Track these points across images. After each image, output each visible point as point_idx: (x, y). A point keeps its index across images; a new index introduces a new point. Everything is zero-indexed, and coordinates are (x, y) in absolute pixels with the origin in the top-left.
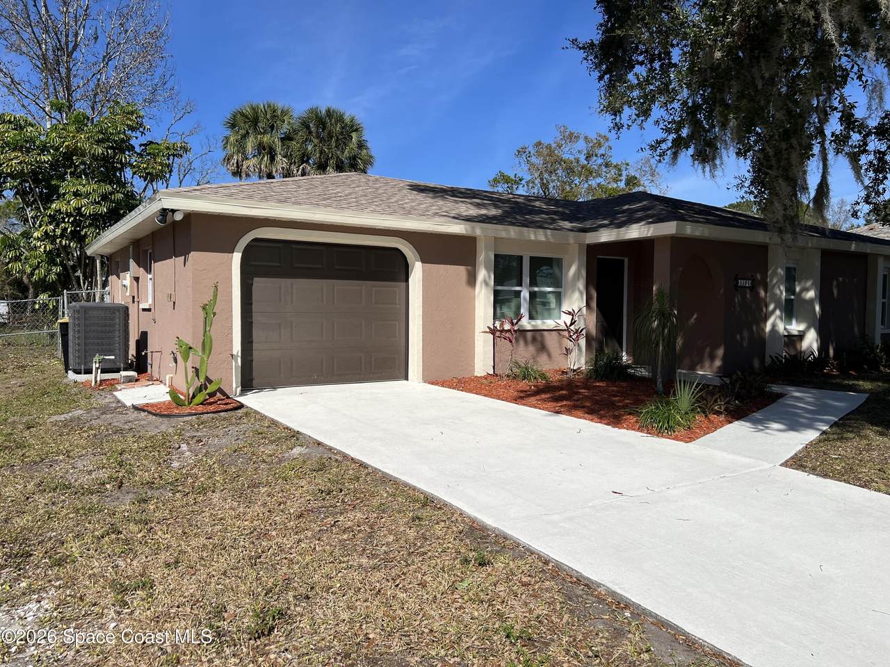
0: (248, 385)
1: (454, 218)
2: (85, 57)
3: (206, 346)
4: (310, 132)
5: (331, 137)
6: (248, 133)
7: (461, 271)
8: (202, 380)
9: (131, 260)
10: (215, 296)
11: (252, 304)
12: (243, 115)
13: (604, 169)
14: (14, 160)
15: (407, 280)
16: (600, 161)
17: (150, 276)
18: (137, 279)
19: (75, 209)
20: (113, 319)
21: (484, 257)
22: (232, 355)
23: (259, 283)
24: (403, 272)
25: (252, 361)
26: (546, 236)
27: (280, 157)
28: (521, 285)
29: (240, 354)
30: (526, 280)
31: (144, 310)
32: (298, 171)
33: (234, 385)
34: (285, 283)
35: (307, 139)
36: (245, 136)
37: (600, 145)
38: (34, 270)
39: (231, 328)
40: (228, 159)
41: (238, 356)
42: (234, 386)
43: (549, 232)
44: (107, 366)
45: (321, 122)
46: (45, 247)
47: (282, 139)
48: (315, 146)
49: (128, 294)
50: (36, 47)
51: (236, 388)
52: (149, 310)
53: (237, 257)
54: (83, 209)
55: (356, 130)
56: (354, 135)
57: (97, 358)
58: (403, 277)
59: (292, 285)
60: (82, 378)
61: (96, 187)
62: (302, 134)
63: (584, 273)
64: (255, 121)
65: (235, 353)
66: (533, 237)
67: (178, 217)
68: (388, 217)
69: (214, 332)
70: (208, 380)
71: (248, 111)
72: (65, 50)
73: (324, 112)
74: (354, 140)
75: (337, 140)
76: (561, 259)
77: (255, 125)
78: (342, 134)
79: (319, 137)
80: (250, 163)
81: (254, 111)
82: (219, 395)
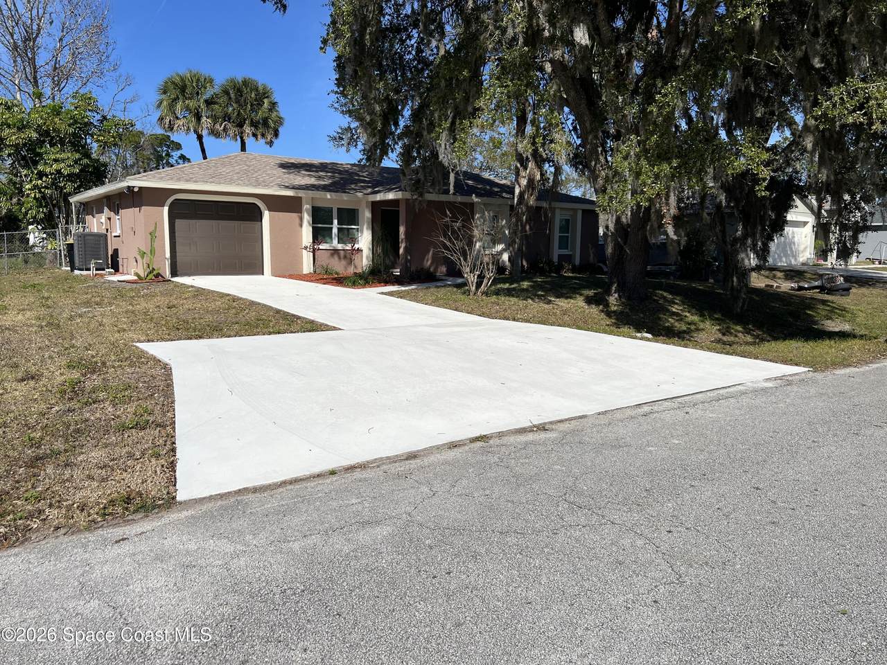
0: (174, 273)
2: (46, 44)
3: (152, 252)
4: (230, 98)
5: (247, 103)
6: (178, 97)
7: (295, 215)
8: (151, 268)
9: (105, 208)
10: (156, 228)
12: (173, 83)
14: (12, 137)
15: (261, 221)
17: (117, 217)
18: (109, 219)
19: (56, 170)
20: (100, 241)
21: (307, 207)
22: (166, 258)
23: (178, 222)
24: (259, 217)
25: (176, 261)
27: (205, 118)
28: (332, 224)
30: (336, 221)
31: (115, 236)
32: (220, 127)
33: (168, 274)
34: (192, 222)
35: (228, 104)
36: (176, 100)
38: (28, 211)
39: (164, 244)
40: (161, 119)
41: (169, 258)
44: (98, 267)
45: (239, 91)
46: (35, 195)
47: (206, 103)
48: (234, 110)
49: (104, 227)
50: (8, 37)
52: (119, 236)
53: (166, 209)
54: (63, 170)
55: (268, 97)
56: (266, 101)
57: (93, 261)
58: (260, 219)
59: (196, 223)
60: (85, 273)
61: (69, 155)
62: (223, 99)
64: (183, 89)
67: (136, 190)
69: (155, 245)
70: (154, 269)
71: (178, 80)
72: (30, 38)
73: (240, 81)
74: (266, 105)
75: (252, 105)
76: (358, 210)
77: (184, 91)
78: (256, 100)
79: (237, 102)
80: (180, 122)
81: (182, 79)
82: (160, 277)
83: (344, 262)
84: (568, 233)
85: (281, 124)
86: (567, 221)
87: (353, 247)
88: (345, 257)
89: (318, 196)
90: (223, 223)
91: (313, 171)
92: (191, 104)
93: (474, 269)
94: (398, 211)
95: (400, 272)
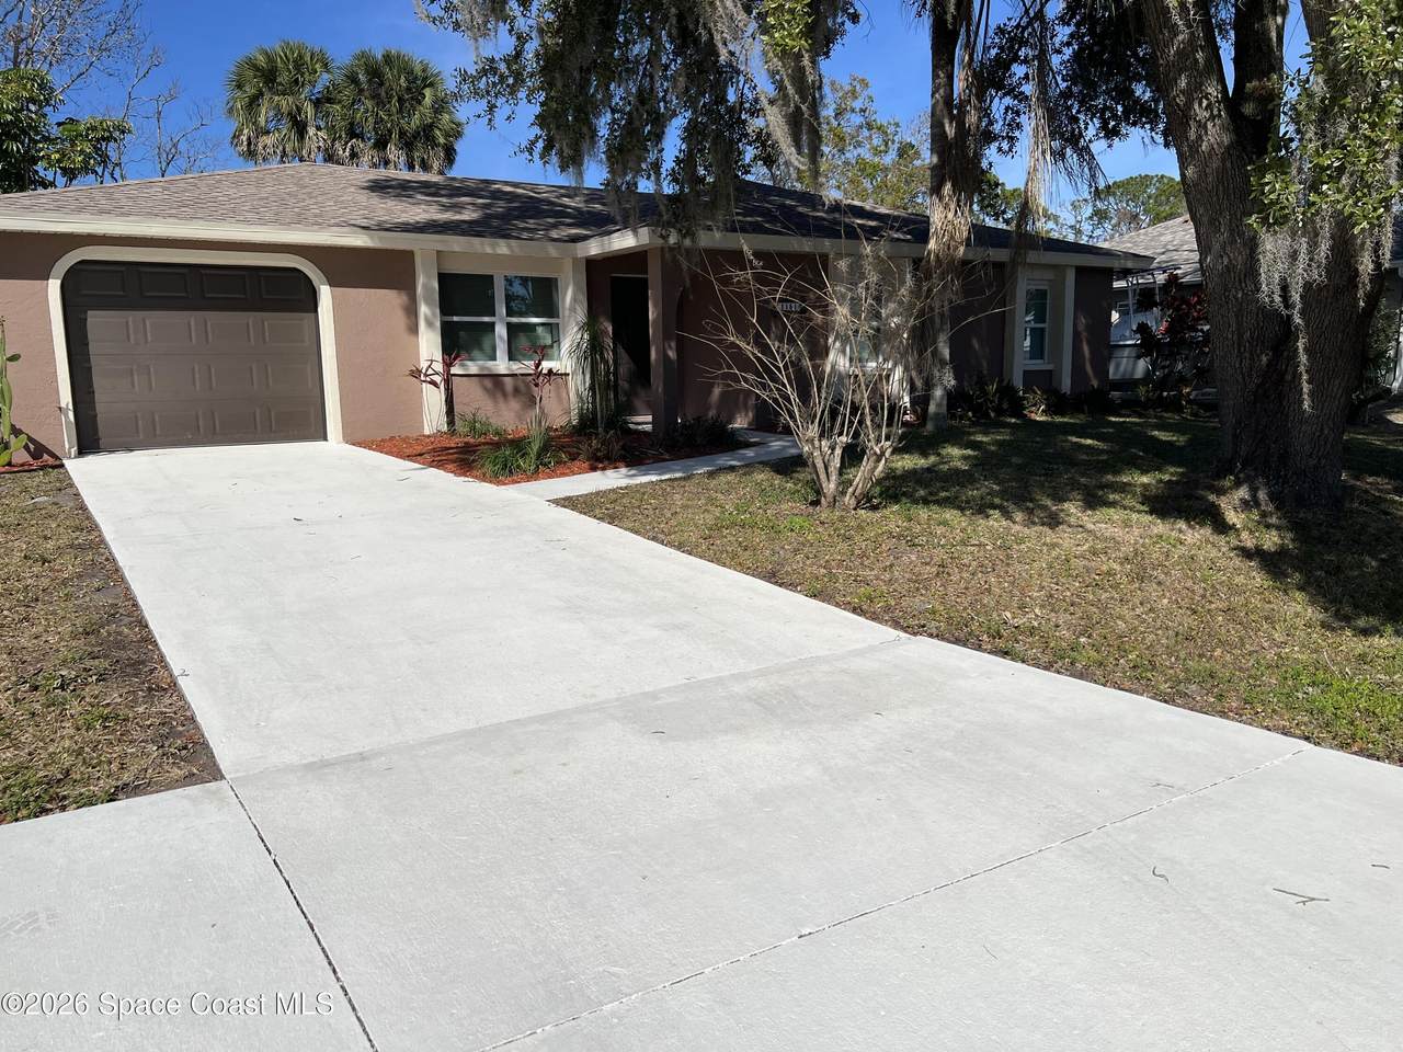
0: (88, 443)
1: (363, 228)
3: (6, 396)
4: (360, 89)
5: (391, 97)
6: (261, 92)
7: (390, 299)
11: (87, 344)
12: (256, 68)
13: (866, 133)
15: (316, 311)
16: (857, 120)
22: (60, 408)
23: (96, 320)
24: (310, 300)
25: (96, 416)
26: (509, 247)
27: (313, 130)
28: (493, 314)
29: (71, 407)
30: (501, 309)
32: (344, 150)
34: (132, 317)
35: (354, 101)
36: (257, 97)
37: (854, 94)
39: (55, 374)
41: (68, 409)
42: (67, 446)
43: (513, 243)
45: (375, 73)
47: (317, 103)
48: (367, 111)
51: (70, 448)
53: (54, 287)
55: (431, 85)
56: (427, 92)
58: (312, 305)
59: (144, 320)
62: (348, 93)
63: (583, 299)
64: (271, 76)
65: (63, 405)
66: (489, 250)
68: (259, 228)
71: (261, 60)
73: (380, 57)
74: (428, 100)
75: (400, 100)
76: (556, 279)
77: (273, 80)
78: (408, 89)
79: (375, 96)
80: (269, 140)
81: (270, 59)
82: (46, 456)
83: (515, 405)
84: (1044, 322)
85: (458, 135)
86: (1042, 294)
87: (537, 366)
88: (516, 391)
89: (457, 248)
90: (214, 318)
91: (442, 196)
92: (284, 103)
93: (832, 428)
94: (646, 280)
95: (652, 423)
